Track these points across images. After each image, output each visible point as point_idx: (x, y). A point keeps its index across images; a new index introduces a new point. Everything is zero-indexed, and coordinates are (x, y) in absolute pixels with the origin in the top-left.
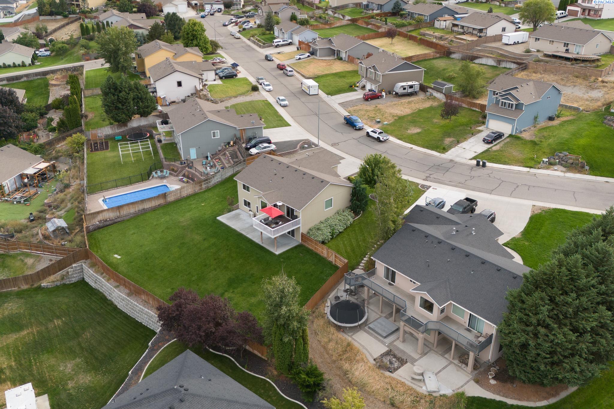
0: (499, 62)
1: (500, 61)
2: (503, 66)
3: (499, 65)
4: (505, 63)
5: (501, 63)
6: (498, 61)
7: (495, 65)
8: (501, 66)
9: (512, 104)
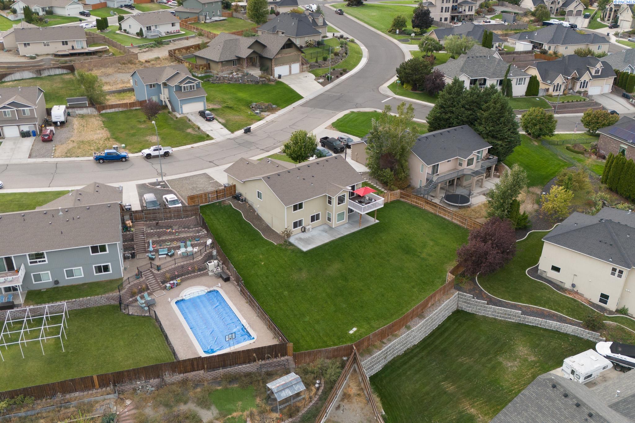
0: (39, 72)
1: (40, 70)
2: (46, 74)
3: (41, 75)
4: (47, 70)
5: (42, 72)
6: (37, 71)
7: (35, 76)
8: (43, 75)
9: (193, 86)
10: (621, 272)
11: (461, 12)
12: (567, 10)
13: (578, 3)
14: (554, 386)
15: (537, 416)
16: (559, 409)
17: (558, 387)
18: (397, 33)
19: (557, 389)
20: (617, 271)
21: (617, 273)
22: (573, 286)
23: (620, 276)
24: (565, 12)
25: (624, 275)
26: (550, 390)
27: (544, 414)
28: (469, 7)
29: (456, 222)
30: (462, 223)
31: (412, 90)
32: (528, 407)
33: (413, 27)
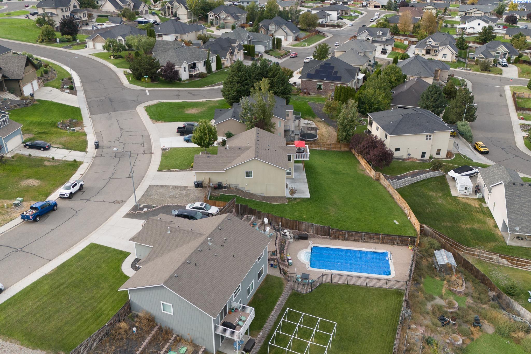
9: (5, 119)
10: (430, 136)
11: (78, 19)
12: (139, 11)
13: (144, 5)
14: (514, 184)
15: (521, 200)
16: (526, 192)
17: (516, 183)
18: (58, 41)
19: (517, 184)
20: (429, 136)
21: (429, 138)
22: (409, 154)
23: (430, 139)
24: (138, 12)
25: (432, 138)
26: (514, 187)
27: (522, 197)
28: (83, 13)
29: (323, 149)
30: (328, 148)
31: (151, 82)
32: (514, 199)
33: (63, 35)
